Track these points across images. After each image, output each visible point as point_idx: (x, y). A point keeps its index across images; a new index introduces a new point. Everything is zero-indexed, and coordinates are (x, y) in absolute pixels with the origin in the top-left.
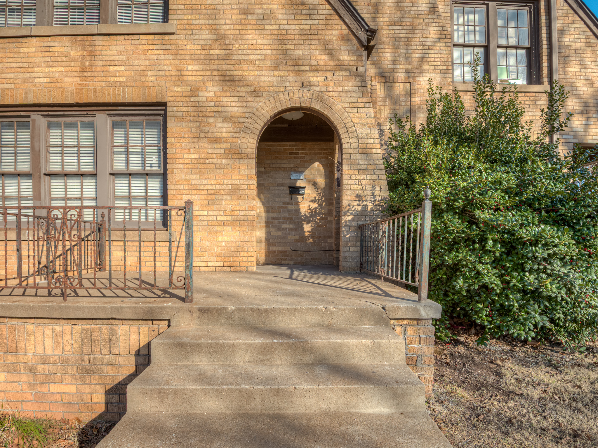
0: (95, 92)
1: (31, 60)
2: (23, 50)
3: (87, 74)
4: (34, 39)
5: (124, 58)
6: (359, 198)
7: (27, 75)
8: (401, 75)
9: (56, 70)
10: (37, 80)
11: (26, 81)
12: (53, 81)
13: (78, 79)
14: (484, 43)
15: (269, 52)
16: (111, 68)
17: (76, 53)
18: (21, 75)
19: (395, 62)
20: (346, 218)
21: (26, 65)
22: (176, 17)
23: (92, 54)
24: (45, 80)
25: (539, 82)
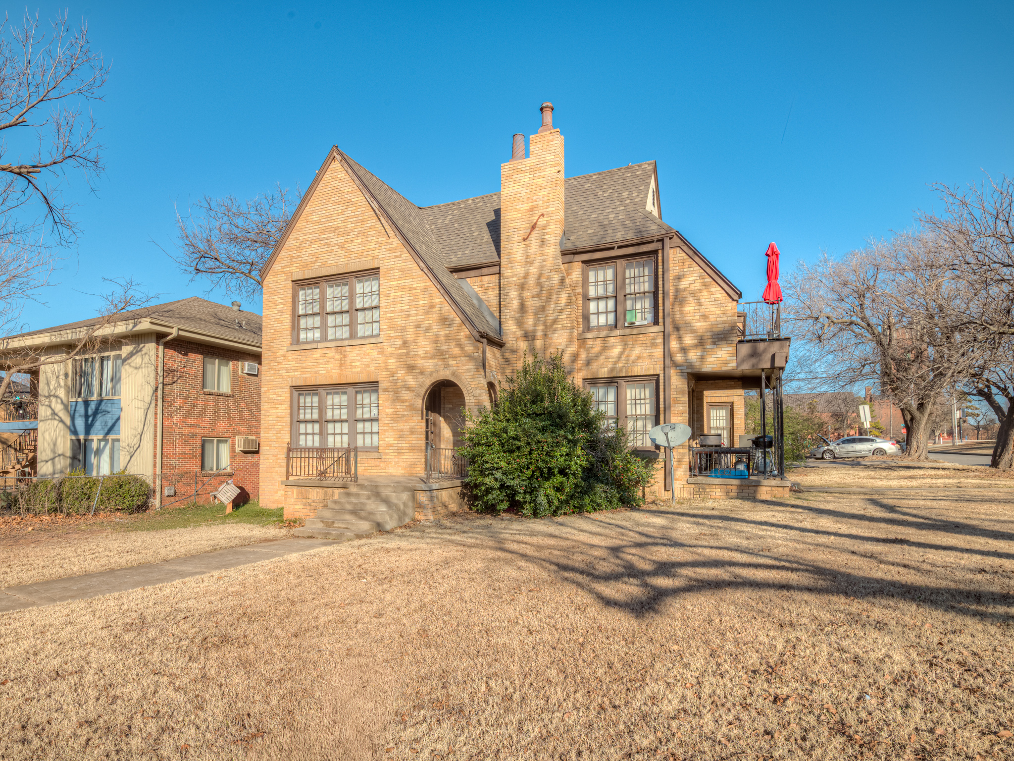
0: (347, 377)
1: (318, 361)
2: (315, 356)
3: (343, 368)
7: (316, 369)
8: (539, 334)
9: (329, 366)
10: (321, 372)
12: (328, 372)
14: (614, 295)
16: (353, 364)
17: (338, 357)
18: (313, 370)
19: (535, 325)
21: (315, 364)
22: (382, 333)
23: (345, 356)
24: (324, 372)
25: (657, 323)
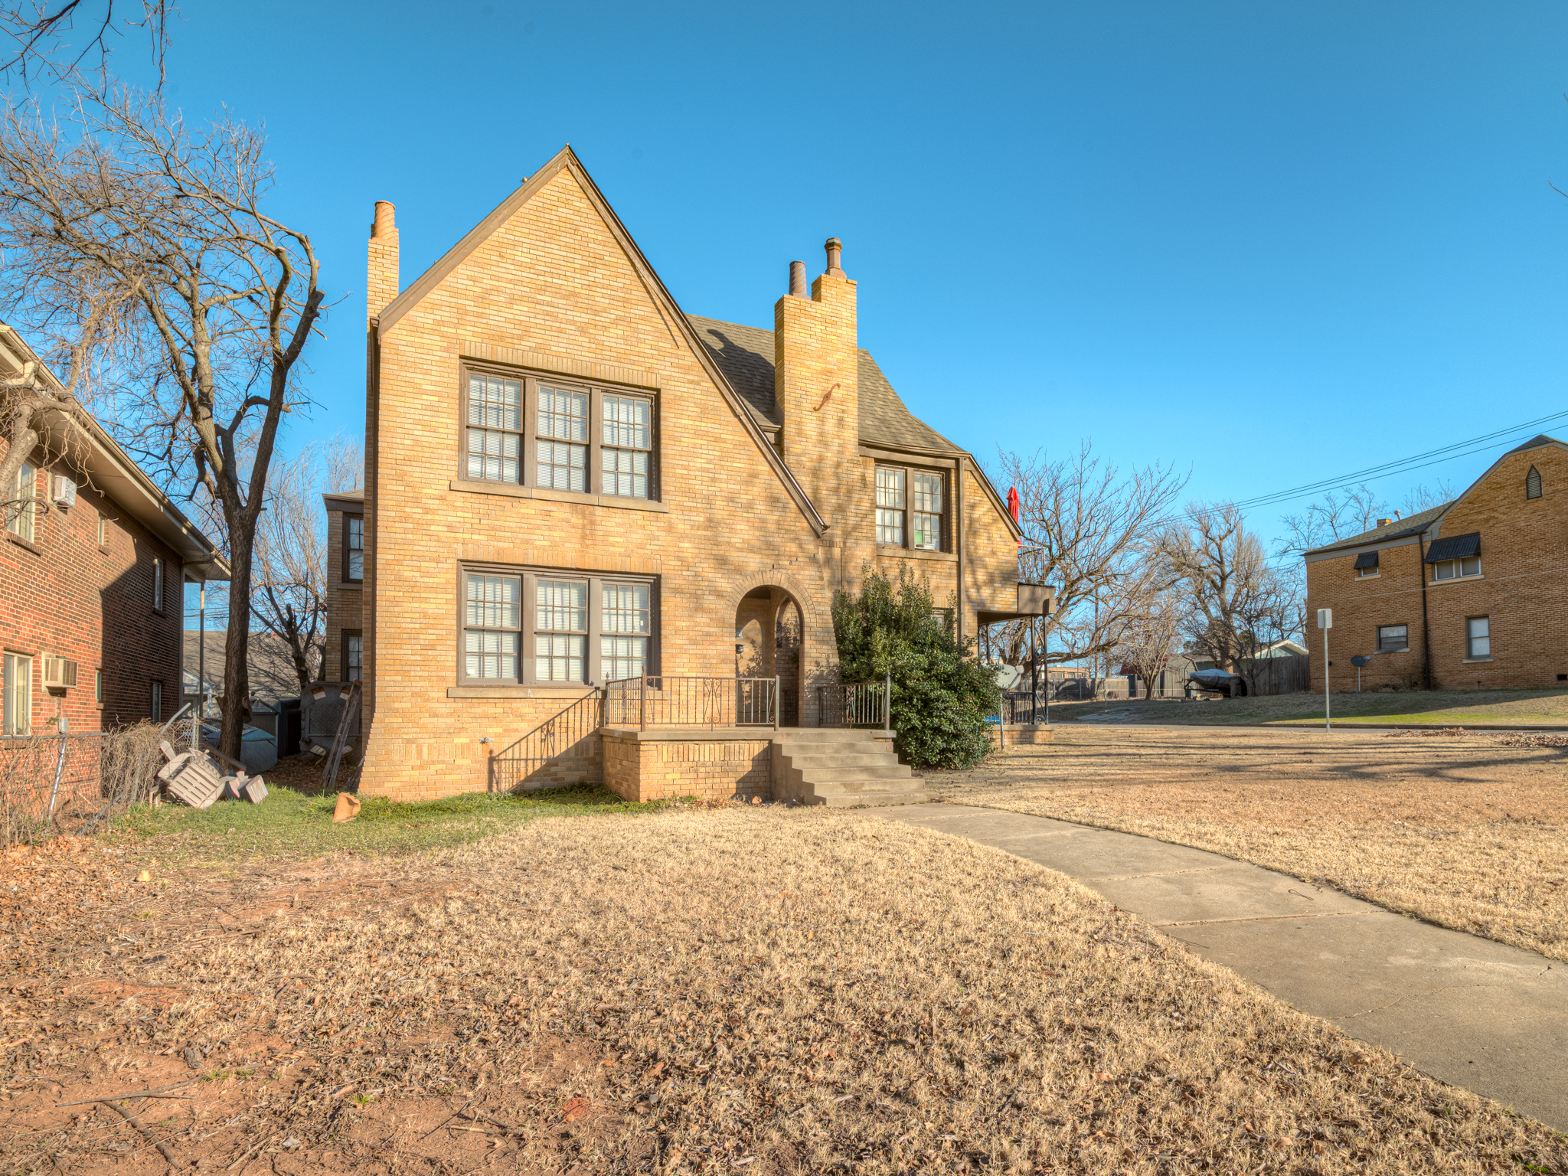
0: (596, 559)
1: (530, 521)
2: (522, 511)
3: (587, 542)
4: (533, 502)
5: (623, 530)
6: (817, 664)
7: (526, 536)
9: (557, 535)
10: (537, 543)
11: (526, 542)
12: (554, 545)
13: (578, 546)
14: (902, 507)
15: (746, 537)
17: (576, 520)
18: (520, 536)
20: (807, 682)
21: (526, 526)
22: (668, 497)
23: (592, 523)
24: (545, 543)
25: (950, 551)
